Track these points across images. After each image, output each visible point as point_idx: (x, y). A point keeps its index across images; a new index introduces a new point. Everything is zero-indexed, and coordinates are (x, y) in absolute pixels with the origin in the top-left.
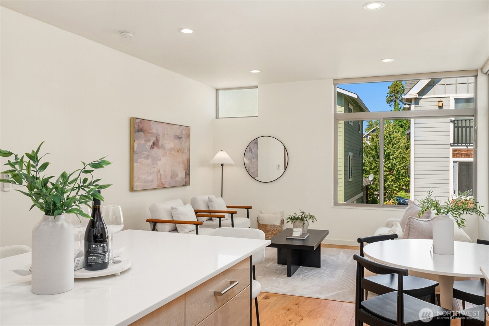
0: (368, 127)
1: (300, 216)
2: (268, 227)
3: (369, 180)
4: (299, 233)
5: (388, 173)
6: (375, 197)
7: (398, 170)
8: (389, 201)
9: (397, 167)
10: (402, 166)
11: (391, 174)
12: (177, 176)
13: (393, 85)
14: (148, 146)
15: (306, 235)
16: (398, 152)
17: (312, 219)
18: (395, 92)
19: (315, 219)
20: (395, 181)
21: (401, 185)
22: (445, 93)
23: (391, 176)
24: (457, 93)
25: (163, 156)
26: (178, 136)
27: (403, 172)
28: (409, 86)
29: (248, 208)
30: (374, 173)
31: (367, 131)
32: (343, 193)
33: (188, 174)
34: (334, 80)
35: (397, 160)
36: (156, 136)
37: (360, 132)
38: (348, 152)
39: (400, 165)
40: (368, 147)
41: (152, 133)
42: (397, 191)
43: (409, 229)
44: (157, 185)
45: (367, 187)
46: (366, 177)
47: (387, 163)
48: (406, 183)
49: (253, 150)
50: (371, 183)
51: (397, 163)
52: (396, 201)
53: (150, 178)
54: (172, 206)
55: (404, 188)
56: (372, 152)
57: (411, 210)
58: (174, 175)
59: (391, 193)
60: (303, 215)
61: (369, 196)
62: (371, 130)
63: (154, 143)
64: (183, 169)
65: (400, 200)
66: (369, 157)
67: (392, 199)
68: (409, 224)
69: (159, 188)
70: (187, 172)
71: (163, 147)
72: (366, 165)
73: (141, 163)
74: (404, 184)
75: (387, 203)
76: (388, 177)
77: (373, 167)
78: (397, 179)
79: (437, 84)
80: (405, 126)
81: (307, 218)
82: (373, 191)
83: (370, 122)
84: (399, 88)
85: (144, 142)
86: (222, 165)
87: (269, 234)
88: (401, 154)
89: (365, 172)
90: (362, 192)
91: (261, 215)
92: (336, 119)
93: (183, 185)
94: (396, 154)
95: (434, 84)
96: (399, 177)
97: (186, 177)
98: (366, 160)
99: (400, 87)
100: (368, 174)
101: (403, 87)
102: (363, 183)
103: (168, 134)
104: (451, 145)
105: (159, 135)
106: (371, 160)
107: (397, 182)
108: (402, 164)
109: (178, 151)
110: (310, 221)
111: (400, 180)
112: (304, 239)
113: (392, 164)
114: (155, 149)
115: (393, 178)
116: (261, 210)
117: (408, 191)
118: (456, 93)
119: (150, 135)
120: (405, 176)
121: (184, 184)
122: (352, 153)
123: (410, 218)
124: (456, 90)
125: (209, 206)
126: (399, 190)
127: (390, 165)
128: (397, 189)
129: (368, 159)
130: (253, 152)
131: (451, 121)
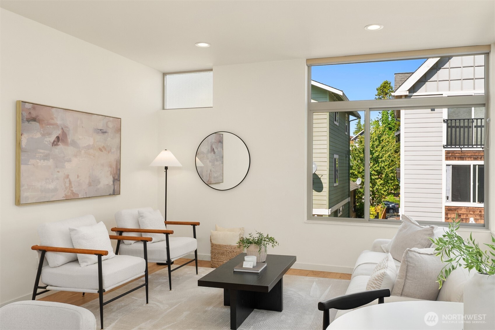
0: (356, 130)
1: (257, 238)
2: (223, 248)
3: (356, 184)
4: (253, 263)
5: (377, 177)
6: (363, 202)
7: (386, 174)
8: (378, 205)
9: (386, 171)
10: (391, 170)
11: (380, 178)
12: (100, 182)
13: (381, 87)
14: (48, 142)
15: (263, 266)
16: (387, 155)
17: (272, 242)
18: (383, 94)
19: (276, 243)
20: (383, 185)
21: (390, 189)
22: (438, 91)
23: (379, 180)
24: (451, 90)
25: (75, 156)
26: (101, 130)
27: (392, 176)
28: (399, 83)
29: (194, 225)
30: (362, 176)
31: (356, 133)
32: (328, 198)
33: (117, 179)
34: (308, 60)
35: (386, 164)
36: (62, 128)
37: (346, 133)
38: (333, 154)
39: (389, 169)
40: (356, 149)
41: (56, 124)
42: (385, 195)
43: (407, 269)
44: (65, 196)
45: (355, 191)
46: (354, 181)
47: (375, 166)
48: (394, 187)
49: (215, 150)
50: (359, 187)
51: (385, 166)
52: (384, 206)
53: (51, 186)
54: (70, 227)
55: (393, 192)
56: (359, 154)
57: (406, 230)
58: (93, 182)
59: (380, 197)
60: (259, 236)
61: (357, 200)
62: (359, 133)
63: (58, 138)
64: (109, 173)
65: (388, 204)
66: (357, 160)
67: (381, 203)
68: (407, 261)
69: (67, 199)
70: (116, 177)
71: (74, 144)
72: (353, 168)
73: (33, 165)
74: (392, 188)
75: (375, 208)
76: (376, 181)
77: (361, 170)
78: (386, 182)
79: (428, 81)
80: (394, 128)
81: (265, 240)
82: (361, 195)
83: (359, 125)
84: (388, 90)
85: (41, 136)
86: (166, 168)
87: (223, 257)
88: (390, 157)
89: (353, 176)
90: (349, 197)
91: (214, 233)
92: (310, 110)
93: (110, 195)
94: (384, 156)
95: (425, 80)
96: (388, 181)
97: (114, 185)
98: (354, 163)
99: (389, 88)
100: (356, 178)
101: (391, 88)
102: (350, 188)
103: (83, 127)
104: (443, 147)
105: (67, 127)
106: (359, 163)
107: (386, 186)
108: (391, 167)
109: (101, 150)
110: (269, 246)
111: (389, 184)
112: (258, 273)
113: (381, 167)
114: (61, 146)
115: (382, 182)
116: (216, 225)
117: (397, 195)
118: (449, 90)
119: (51, 126)
120: (394, 180)
121: (112, 192)
122: (338, 156)
123: (409, 252)
124: (449, 87)
125: (140, 223)
126: (387, 194)
127: (378, 168)
128: (385, 193)
129: (356, 162)
130: (216, 153)
131: (444, 121)
